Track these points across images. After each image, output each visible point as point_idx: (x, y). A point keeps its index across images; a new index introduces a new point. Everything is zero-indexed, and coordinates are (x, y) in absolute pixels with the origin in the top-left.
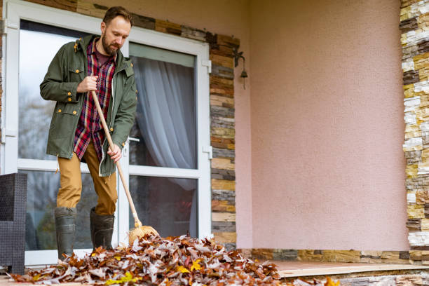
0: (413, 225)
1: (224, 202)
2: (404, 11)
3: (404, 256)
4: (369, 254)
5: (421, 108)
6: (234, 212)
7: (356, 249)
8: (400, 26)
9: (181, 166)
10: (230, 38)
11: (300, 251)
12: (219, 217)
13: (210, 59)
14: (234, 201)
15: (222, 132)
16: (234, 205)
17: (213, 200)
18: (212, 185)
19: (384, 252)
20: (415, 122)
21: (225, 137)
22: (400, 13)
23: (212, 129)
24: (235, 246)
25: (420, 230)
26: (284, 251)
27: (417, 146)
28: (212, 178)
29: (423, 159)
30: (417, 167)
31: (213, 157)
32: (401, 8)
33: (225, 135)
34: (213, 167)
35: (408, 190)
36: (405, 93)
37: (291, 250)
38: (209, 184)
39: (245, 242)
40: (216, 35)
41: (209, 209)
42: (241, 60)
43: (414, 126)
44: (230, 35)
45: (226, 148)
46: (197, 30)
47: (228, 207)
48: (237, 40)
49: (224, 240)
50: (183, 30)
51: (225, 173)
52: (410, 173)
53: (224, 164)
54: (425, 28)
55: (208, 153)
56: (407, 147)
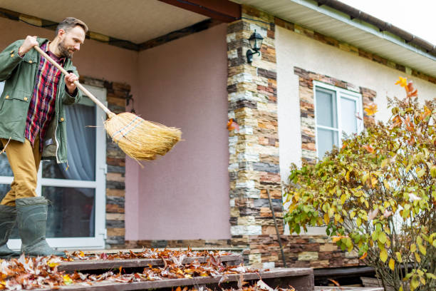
0: (233, 221)
1: (116, 206)
2: (229, 79)
3: (229, 242)
4: (210, 242)
5: (239, 144)
6: (123, 213)
7: (203, 239)
8: (228, 89)
9: (83, 179)
10: (123, 85)
11: (169, 241)
12: (112, 217)
13: (107, 100)
14: (124, 205)
15: (115, 154)
16: (124, 207)
17: (107, 204)
18: (106, 193)
19: (219, 240)
20: (235, 153)
21: (117, 157)
22: (227, 80)
23: (107, 151)
24: (124, 239)
25: (236, 225)
26: (159, 242)
27: (236, 169)
28: (107, 187)
29: (239, 178)
30: (235, 183)
31: (108, 172)
32: (228, 77)
33: (118, 155)
34: (108, 180)
35: (231, 198)
36: (230, 133)
37: (164, 241)
38: (104, 193)
39: (132, 235)
40: (112, 83)
41: (104, 211)
42: (131, 101)
43: (234, 156)
44: (123, 82)
45: (118, 165)
46: (97, 80)
47: (119, 209)
48: (129, 86)
49: (115, 234)
50: (86, 80)
51: (117, 184)
52: (232, 187)
53: (116, 178)
54: (241, 92)
55: (104, 169)
56: (231, 169)
